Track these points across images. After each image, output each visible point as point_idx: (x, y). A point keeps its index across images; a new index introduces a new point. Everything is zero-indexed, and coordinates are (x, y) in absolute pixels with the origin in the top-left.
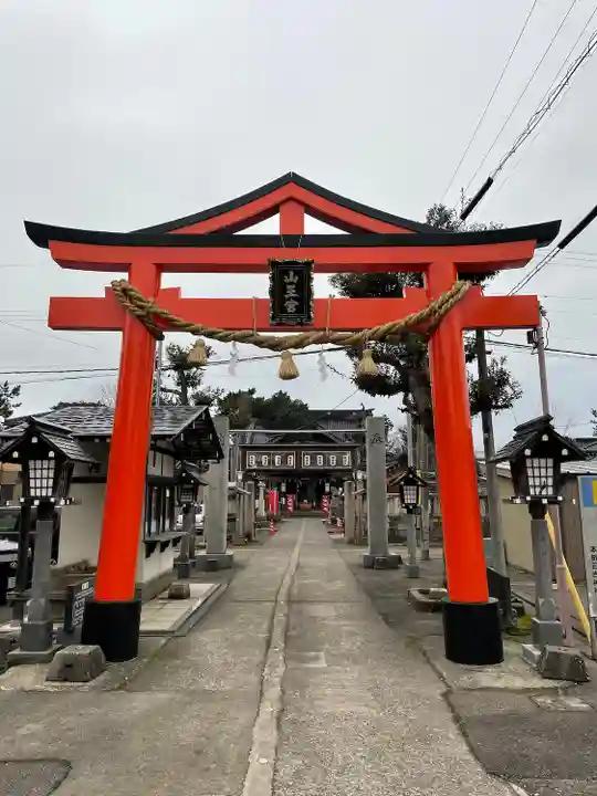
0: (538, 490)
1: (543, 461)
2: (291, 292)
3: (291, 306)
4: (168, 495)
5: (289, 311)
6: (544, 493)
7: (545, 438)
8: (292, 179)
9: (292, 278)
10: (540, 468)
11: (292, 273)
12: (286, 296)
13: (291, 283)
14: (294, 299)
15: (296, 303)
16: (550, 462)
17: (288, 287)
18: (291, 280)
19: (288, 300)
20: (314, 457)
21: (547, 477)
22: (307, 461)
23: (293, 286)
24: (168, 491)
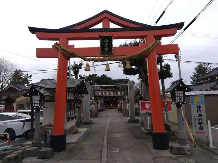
1: (180, 92)
2: (106, 45)
3: (106, 49)
5: (106, 51)
6: (180, 101)
7: (181, 85)
8: (106, 12)
9: (106, 41)
10: (179, 94)
11: (106, 39)
13: (107, 42)
14: (107, 47)
16: (182, 92)
19: (106, 47)
20: (114, 93)
21: (181, 96)
22: (112, 94)
23: (107, 43)
24: (73, 103)
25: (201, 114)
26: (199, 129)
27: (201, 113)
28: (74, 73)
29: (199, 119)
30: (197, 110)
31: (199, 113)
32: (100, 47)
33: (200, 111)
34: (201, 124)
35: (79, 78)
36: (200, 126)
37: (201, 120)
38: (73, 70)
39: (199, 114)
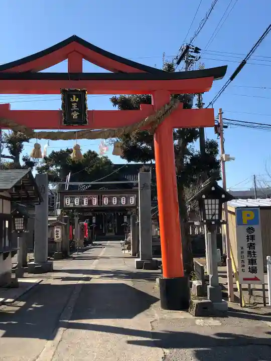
0: (210, 217)
1: (213, 201)
2: (75, 107)
3: (75, 115)
4: (7, 226)
5: (74, 117)
6: (214, 218)
7: (213, 189)
10: (212, 204)
11: (74, 97)
12: (72, 109)
13: (75, 102)
14: (77, 111)
15: (78, 113)
16: (217, 201)
17: (73, 104)
18: (74, 100)
19: (73, 111)
20: (110, 199)
21: (215, 209)
22: (106, 201)
23: (76, 104)
24: (7, 222)
25: (254, 244)
26: (250, 271)
27: (254, 242)
28: (11, 152)
29: (249, 253)
30: (248, 236)
31: (250, 241)
32: (61, 109)
33: (253, 238)
34: (252, 262)
35: (22, 163)
36: (251, 266)
37: (254, 255)
38: (9, 145)
39: (251, 243)
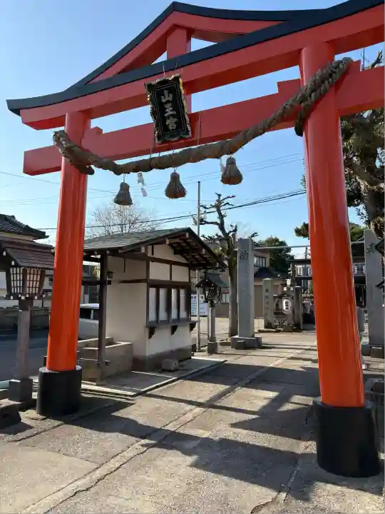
2: (169, 110)
3: (171, 123)
5: (170, 128)
9: (167, 97)
11: (166, 92)
12: (166, 115)
13: (168, 102)
14: (172, 115)
15: (175, 119)
17: (166, 106)
18: (167, 99)
19: (168, 118)
23: (170, 104)
